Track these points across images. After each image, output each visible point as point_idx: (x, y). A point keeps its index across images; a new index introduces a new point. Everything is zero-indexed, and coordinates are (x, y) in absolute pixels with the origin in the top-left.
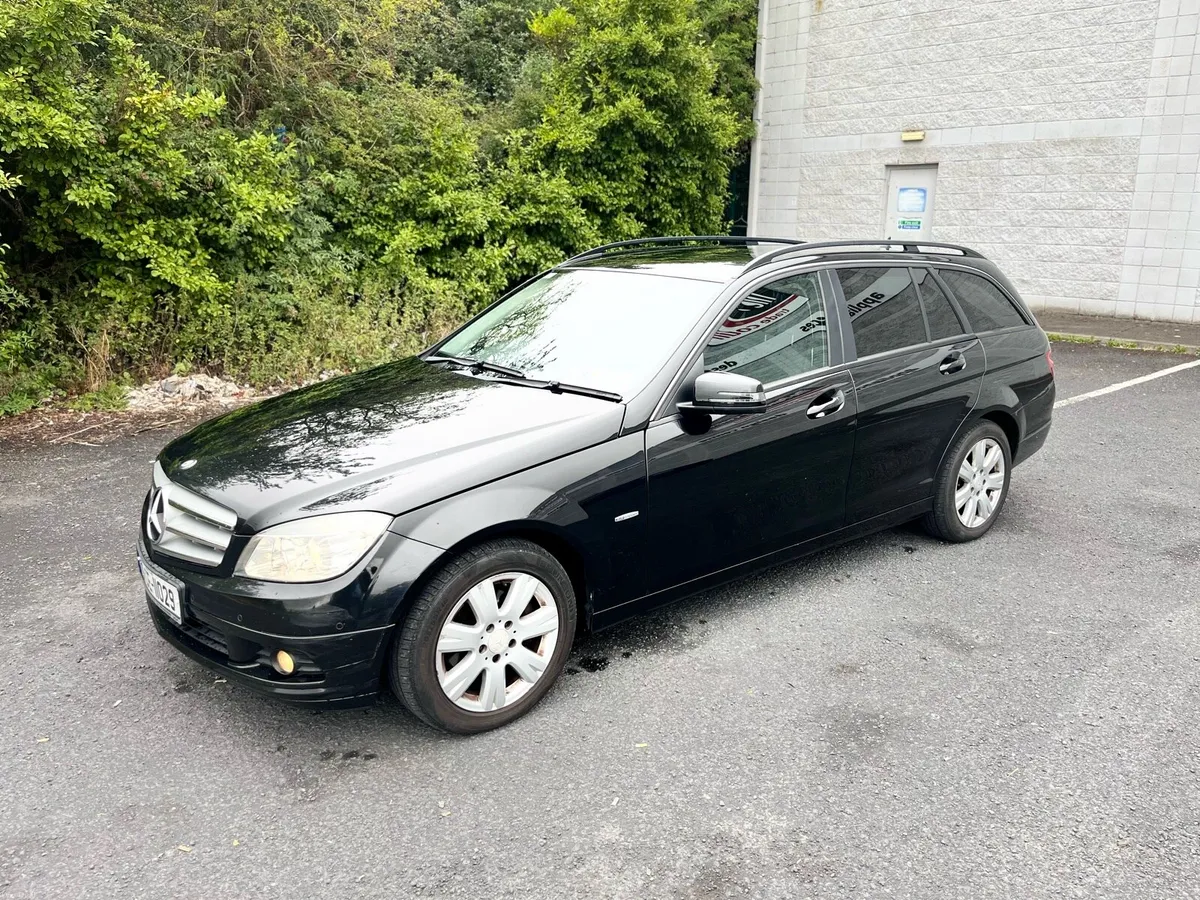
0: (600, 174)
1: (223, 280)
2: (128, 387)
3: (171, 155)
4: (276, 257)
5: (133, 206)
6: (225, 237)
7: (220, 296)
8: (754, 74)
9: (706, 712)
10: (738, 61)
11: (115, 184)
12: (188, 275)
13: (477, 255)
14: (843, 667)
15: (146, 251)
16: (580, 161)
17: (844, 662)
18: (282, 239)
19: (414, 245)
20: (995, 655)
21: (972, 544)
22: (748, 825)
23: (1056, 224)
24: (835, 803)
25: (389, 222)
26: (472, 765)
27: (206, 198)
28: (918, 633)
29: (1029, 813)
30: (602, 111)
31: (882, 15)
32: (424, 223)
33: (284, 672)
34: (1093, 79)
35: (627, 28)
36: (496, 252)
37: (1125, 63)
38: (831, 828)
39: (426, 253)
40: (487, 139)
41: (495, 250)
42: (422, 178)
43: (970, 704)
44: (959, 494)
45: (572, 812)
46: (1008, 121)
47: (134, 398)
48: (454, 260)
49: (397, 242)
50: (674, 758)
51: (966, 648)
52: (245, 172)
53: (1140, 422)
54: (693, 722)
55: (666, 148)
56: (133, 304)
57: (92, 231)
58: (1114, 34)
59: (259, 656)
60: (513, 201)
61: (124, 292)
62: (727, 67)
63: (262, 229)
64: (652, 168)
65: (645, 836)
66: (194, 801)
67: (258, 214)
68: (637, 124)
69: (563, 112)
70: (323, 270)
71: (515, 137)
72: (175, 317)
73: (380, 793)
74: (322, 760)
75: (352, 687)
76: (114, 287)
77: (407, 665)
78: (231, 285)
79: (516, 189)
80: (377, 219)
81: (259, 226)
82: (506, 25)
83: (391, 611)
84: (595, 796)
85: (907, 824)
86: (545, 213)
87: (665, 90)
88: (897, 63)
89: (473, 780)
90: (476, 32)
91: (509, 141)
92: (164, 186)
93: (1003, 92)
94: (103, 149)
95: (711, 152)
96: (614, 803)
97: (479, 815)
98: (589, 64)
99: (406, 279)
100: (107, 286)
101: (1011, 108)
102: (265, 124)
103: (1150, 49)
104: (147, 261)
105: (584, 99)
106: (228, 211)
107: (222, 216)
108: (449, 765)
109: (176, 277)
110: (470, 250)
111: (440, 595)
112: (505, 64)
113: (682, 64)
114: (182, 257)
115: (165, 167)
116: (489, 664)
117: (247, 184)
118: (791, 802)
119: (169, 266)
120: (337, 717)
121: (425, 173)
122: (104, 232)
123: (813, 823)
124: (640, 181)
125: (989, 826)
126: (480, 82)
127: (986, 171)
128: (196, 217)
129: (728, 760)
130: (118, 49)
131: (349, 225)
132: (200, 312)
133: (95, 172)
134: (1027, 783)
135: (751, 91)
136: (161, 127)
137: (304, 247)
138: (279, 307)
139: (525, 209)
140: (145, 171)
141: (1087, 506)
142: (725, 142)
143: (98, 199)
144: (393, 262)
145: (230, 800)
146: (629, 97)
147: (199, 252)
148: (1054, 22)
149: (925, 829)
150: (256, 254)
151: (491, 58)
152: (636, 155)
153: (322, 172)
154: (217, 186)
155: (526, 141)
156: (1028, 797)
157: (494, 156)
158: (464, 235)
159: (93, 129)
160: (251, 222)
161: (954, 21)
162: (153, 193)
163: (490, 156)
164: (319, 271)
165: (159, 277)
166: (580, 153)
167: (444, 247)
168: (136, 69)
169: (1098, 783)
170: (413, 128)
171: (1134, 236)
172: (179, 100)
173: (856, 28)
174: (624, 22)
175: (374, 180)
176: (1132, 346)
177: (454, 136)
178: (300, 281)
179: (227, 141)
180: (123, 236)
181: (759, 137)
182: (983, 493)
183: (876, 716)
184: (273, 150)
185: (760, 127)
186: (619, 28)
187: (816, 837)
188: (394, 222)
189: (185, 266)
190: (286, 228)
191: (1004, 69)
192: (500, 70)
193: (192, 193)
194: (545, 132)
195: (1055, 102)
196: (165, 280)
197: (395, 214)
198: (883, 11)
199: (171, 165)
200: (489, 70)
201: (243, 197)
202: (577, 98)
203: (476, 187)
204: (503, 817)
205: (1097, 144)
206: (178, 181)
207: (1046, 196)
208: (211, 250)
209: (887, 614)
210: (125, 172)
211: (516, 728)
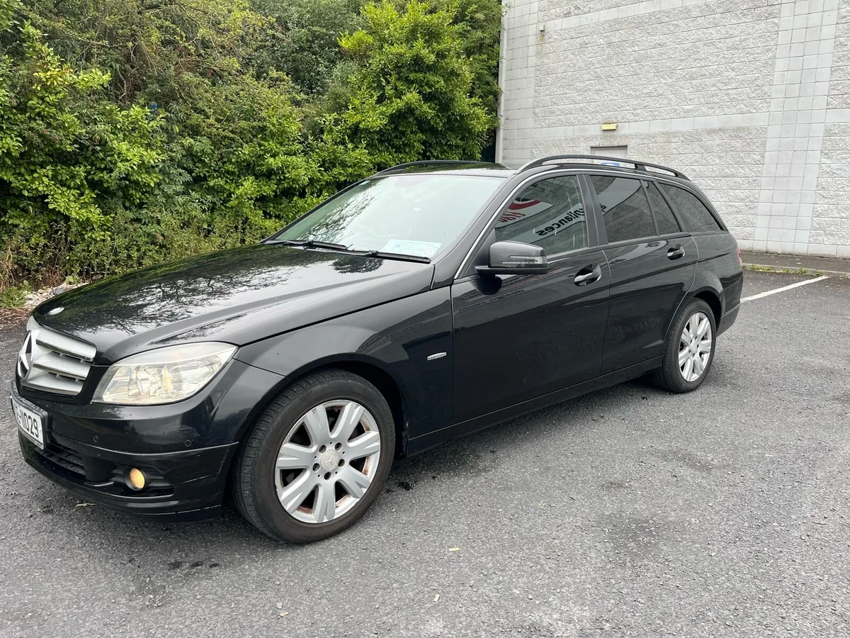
0: (390, 148)
1: (105, 213)
2: (26, 292)
3: (68, 118)
4: (147, 198)
5: (36, 155)
6: (107, 181)
7: (103, 225)
8: (498, 84)
9: (506, 521)
10: (487, 74)
11: (23, 138)
12: (77, 209)
13: (301, 202)
14: (612, 483)
15: (45, 189)
16: (376, 137)
17: (612, 480)
18: (152, 185)
19: (253, 193)
20: (730, 473)
21: (691, 394)
22: (556, 616)
23: (709, 188)
24: (628, 594)
25: (235, 178)
26: (307, 570)
27: (94, 151)
28: (665, 457)
29: (791, 595)
30: (392, 102)
31: (586, 44)
32: (261, 178)
33: (136, 488)
34: (733, 86)
35: (409, 45)
36: (315, 201)
37: (756, 75)
38: (629, 615)
39: (261, 200)
40: (309, 120)
41: (314, 199)
42: (260, 145)
43: (720, 510)
44: (681, 355)
45: (398, 608)
46: (675, 117)
47: (31, 299)
48: (283, 206)
49: (241, 190)
50: (483, 560)
51: (706, 468)
52: (124, 135)
53: (789, 315)
54: (496, 529)
55: (437, 131)
56: (33, 230)
57: (4, 173)
58: (748, 55)
59: (114, 475)
60: (327, 165)
61: (26, 221)
62: (479, 77)
63: (137, 177)
64: (427, 145)
65: (467, 628)
66: (49, 607)
67: (134, 165)
68: (417, 112)
69: (364, 103)
70: (184, 209)
71: (329, 118)
72: (66, 239)
73: (223, 597)
74: (169, 570)
75: (198, 500)
76: (19, 217)
77: (249, 480)
78: (111, 217)
79: (330, 156)
80: (226, 175)
81: (135, 174)
82: (322, 42)
83: (235, 430)
84: (418, 594)
85: (694, 610)
86: (351, 173)
87: (437, 89)
88: (597, 77)
89: (308, 583)
90: (300, 47)
91: (324, 121)
92: (61, 140)
93: (671, 96)
94: (15, 111)
95: (469, 134)
96: (436, 599)
97: (314, 615)
98: (382, 69)
99: (247, 219)
100: (14, 215)
101: (677, 108)
102: (142, 101)
103: (773, 66)
104: (46, 196)
105: (379, 94)
106: (111, 162)
107: (106, 166)
108: (286, 570)
109: (68, 209)
110: (295, 198)
111: (279, 418)
112: (321, 69)
113: (449, 71)
114: (73, 195)
115: (62, 126)
116: (322, 481)
117: (126, 142)
118: (590, 594)
119: (62, 201)
120: (185, 532)
121: (262, 142)
122: (13, 174)
123: (612, 612)
124: (419, 153)
125: (762, 609)
126: (302, 82)
127: (661, 151)
128: (85, 166)
129: (530, 560)
130: (29, 37)
131: (205, 179)
132: (86, 237)
133: (7, 128)
134: (783, 572)
135: (496, 95)
136: (60, 96)
137: (170, 192)
138: (149, 234)
139: (336, 171)
140: (46, 128)
141: (767, 368)
142: (479, 128)
143: (9, 148)
144: (237, 205)
145: (83, 607)
146: (411, 92)
147: (87, 192)
148: (706, 48)
149: (709, 614)
150: (132, 195)
151: (310, 65)
152: (416, 135)
153: (184, 138)
154: (103, 143)
155: (337, 122)
156: (786, 583)
157: (313, 133)
158: (291, 187)
159: (7, 96)
160: (128, 170)
161: (636, 48)
162: (52, 146)
163: (311, 131)
164: (181, 210)
165: (54, 208)
166: (375, 132)
167: (276, 196)
168: (43, 52)
169: (840, 569)
170: (254, 110)
171: (764, 195)
172: (75, 77)
173: (568, 53)
174: (408, 41)
175: (224, 146)
176: (768, 270)
177: (284, 116)
178: (166, 216)
179: (111, 110)
180: (28, 178)
181: (501, 127)
182: (697, 355)
183: (647, 522)
184: (147, 119)
185: (502, 120)
186: (404, 44)
187: (617, 625)
188: (239, 177)
189: (75, 202)
190: (156, 177)
191: (671, 80)
192: (318, 73)
193: (83, 147)
194: (351, 116)
195: (707, 103)
196: (59, 212)
197: (239, 171)
198: (587, 41)
199: (67, 125)
200: (309, 74)
201: (123, 152)
202: (374, 93)
203: (300, 154)
204: (336, 615)
205: (737, 132)
206: (71, 137)
207: (702, 168)
208: (96, 191)
209: (637, 444)
210: (31, 129)
211: (343, 538)
